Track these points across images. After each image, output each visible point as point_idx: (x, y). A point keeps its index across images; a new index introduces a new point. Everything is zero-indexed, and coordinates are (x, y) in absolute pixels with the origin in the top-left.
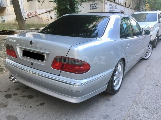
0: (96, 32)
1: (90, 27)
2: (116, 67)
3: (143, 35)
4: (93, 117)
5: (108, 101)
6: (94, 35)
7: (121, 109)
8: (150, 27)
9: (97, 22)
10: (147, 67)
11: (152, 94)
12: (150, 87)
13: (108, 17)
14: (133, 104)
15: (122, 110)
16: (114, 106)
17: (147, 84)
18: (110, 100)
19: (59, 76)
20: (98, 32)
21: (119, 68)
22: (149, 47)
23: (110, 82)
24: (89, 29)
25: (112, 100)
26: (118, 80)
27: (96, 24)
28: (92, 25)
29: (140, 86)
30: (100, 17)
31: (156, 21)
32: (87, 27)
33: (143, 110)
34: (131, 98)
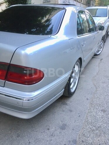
0: (50, 27)
1: (43, 21)
2: (73, 69)
3: (97, 31)
4: (48, 129)
5: (64, 106)
6: (48, 30)
7: (79, 114)
8: (102, 23)
9: (50, 15)
10: (99, 64)
11: (107, 93)
12: (105, 85)
13: (64, 8)
14: (91, 107)
15: (79, 116)
16: (71, 111)
17: (101, 82)
18: (67, 104)
19: (4, 87)
20: (52, 28)
21: (75, 69)
22: (101, 43)
23: (67, 86)
24: (42, 23)
25: (69, 104)
26: (74, 81)
27: (50, 18)
28: (45, 19)
29: (95, 84)
30: (54, 9)
31: (107, 16)
32: (40, 21)
33: (101, 114)
34: (87, 99)
